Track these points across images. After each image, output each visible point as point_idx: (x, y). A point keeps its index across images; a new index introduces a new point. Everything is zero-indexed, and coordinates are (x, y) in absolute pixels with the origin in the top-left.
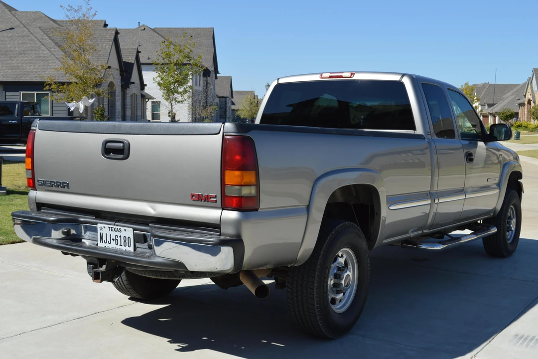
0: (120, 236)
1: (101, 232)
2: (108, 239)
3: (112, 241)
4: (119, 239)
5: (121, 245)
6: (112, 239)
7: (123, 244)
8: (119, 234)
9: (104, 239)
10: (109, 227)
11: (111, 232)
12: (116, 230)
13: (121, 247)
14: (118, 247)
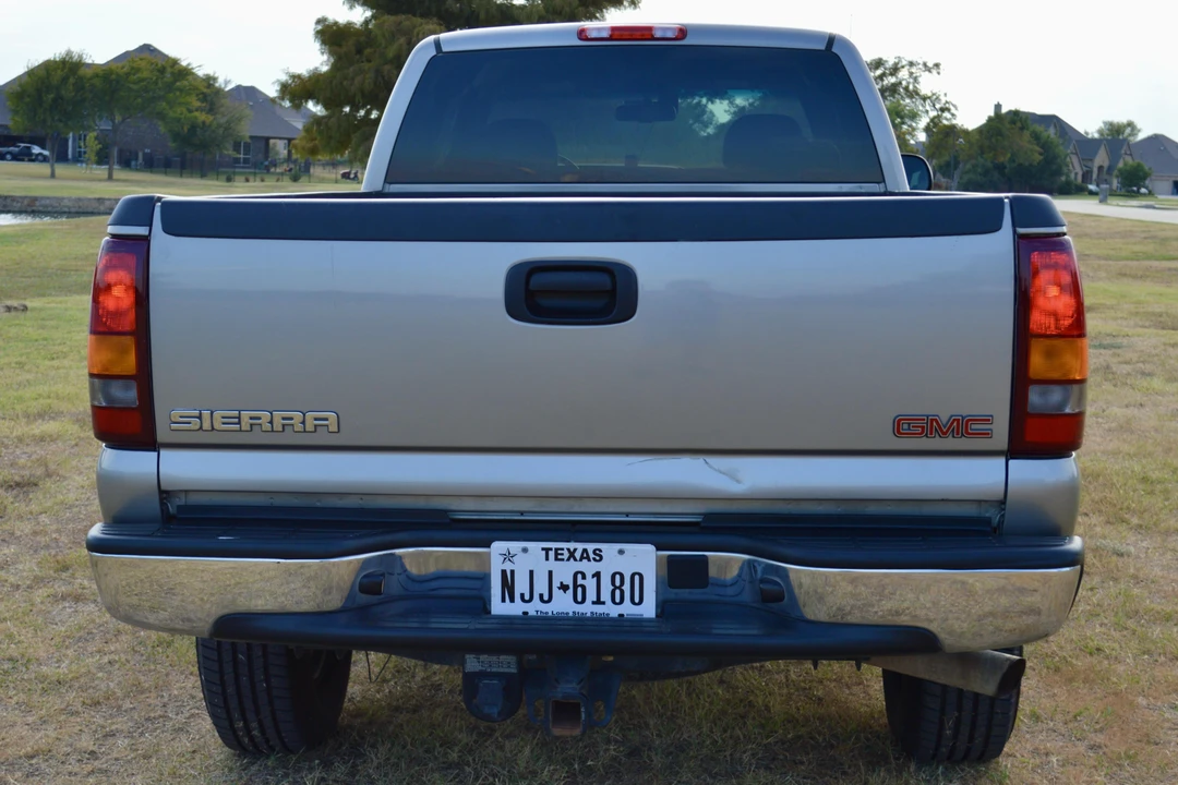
0: (597, 575)
1: (508, 567)
2: (541, 587)
3: (556, 591)
4: (590, 584)
5: (598, 602)
6: (556, 584)
7: (606, 596)
8: (589, 568)
9: (521, 586)
10: (547, 550)
11: (552, 564)
12: (578, 555)
13: (599, 609)
14: (588, 609)
